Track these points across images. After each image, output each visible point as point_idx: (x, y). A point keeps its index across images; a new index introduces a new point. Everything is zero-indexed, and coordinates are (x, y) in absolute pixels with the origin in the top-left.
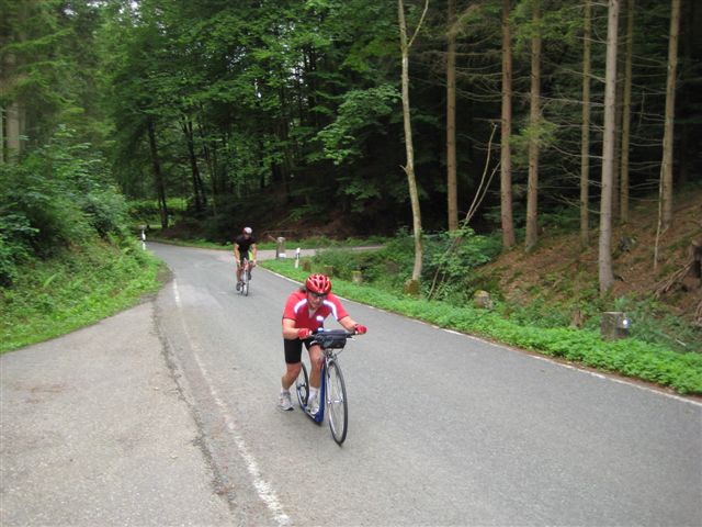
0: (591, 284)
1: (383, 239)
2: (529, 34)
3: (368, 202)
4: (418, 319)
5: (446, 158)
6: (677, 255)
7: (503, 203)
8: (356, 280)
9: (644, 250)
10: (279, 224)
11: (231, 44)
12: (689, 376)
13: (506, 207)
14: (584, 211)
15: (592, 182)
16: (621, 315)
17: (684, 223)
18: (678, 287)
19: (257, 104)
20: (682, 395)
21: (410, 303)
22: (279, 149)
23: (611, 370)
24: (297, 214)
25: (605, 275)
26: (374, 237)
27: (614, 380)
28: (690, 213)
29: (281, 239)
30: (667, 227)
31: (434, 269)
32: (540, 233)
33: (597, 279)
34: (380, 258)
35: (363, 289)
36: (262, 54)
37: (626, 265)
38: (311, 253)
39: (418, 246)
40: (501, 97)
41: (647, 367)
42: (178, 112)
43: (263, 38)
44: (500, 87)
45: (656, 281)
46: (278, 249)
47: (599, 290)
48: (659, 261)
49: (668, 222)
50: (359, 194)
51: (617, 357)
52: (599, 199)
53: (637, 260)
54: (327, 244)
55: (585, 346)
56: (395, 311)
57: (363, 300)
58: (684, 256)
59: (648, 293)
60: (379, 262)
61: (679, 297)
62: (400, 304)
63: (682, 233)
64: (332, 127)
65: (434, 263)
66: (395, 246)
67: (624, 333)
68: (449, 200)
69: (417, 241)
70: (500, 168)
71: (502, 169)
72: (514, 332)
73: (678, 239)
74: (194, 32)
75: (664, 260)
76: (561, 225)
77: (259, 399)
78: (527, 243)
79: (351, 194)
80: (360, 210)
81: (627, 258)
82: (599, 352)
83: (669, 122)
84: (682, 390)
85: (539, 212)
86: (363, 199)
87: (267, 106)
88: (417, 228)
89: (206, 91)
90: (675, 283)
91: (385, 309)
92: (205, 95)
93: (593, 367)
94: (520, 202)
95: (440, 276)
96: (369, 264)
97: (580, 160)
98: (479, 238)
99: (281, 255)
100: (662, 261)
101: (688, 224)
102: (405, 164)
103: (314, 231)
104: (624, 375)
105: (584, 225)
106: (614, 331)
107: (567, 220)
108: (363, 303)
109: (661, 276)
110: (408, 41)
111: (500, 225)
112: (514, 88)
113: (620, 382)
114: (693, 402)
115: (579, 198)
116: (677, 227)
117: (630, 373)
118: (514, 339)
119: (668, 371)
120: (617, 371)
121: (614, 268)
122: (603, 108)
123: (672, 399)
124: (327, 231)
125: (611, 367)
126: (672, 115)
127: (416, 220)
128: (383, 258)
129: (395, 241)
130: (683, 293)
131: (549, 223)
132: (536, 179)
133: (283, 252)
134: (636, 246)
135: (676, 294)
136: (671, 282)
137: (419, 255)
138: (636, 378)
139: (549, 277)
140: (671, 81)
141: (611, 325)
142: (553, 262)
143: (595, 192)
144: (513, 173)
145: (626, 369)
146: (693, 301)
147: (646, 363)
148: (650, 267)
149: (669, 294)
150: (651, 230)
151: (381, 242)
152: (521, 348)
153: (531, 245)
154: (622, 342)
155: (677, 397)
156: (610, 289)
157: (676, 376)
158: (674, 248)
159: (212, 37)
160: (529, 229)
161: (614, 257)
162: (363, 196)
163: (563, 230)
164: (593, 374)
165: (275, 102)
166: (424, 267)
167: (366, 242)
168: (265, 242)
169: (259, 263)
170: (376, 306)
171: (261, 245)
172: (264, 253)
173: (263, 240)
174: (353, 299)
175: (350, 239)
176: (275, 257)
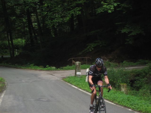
1: (147, 61)
8: (123, 90)
10: (80, 54)
22: (78, 5)
24: (91, 46)
26: (140, 60)
29: (78, 63)
34: (144, 74)
35: (126, 97)
46: (77, 69)
60: (144, 77)
79: (125, 33)
80: (131, 42)
91: (139, 111)
96: (137, 78)
99: (78, 73)
108: (125, 106)
124: (111, 57)
128: (146, 74)
151: (145, 64)
162: (133, 34)
167: (135, 64)
168: (71, 65)
169: (63, 78)
170: (133, 109)
171: (68, 67)
172: (69, 73)
173: (70, 63)
174: (119, 103)
175: (124, 62)
176: (74, 75)
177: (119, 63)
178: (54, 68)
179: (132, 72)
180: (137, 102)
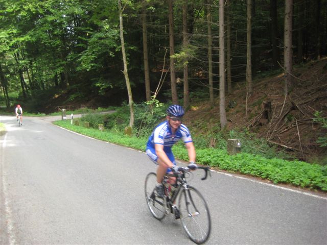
0: (216, 124)
1: (115, 107)
2: (181, 2)
3: (107, 90)
4: (131, 147)
5: (144, 67)
6: (256, 108)
7: (172, 88)
8: (101, 128)
9: (240, 107)
10: (64, 103)
11: (34, 13)
12: (277, 173)
13: (173, 89)
14: (211, 89)
15: (215, 75)
16: (237, 140)
17: (258, 93)
18: (258, 124)
19: (49, 43)
20: (275, 184)
21: (127, 139)
22: (61, 65)
23: (235, 171)
24: (72, 97)
25: (223, 120)
26: (111, 107)
27: (237, 177)
28: (260, 88)
29: (63, 110)
30: (250, 95)
31: (140, 121)
32: (190, 101)
33: (219, 121)
34: (114, 117)
35: (104, 133)
36: (50, 18)
37: (232, 114)
38: (80, 116)
39: (131, 110)
40: (169, 36)
41: (254, 168)
42: (8, 48)
43: (51, 10)
44: (168, 31)
45: (247, 121)
46: (63, 115)
47: (220, 127)
48: (248, 112)
49: (251, 93)
50: (102, 86)
51: (237, 163)
52: (219, 83)
53: (237, 112)
54: (88, 111)
55: (220, 159)
56: (119, 144)
57: (103, 139)
58: (260, 109)
59: (244, 128)
60: (114, 119)
61: (258, 128)
62: (122, 140)
63: (257, 98)
64: (85, 52)
65: (139, 118)
66: (121, 110)
67: (239, 150)
68: (146, 87)
69: (131, 107)
70: (170, 70)
71: (171, 71)
72: (181, 152)
73: (256, 100)
74: (14, 7)
75: (250, 111)
76: (200, 97)
77: (34, 205)
78: (185, 106)
79: (98, 86)
80: (102, 94)
81: (233, 111)
82: (227, 161)
83: (249, 45)
84: (275, 182)
85: (190, 91)
86: (104, 89)
87: (55, 44)
88: (131, 101)
89: (23, 37)
90: (256, 122)
91: (115, 143)
92: (22, 39)
93: (225, 170)
94: (180, 87)
95: (143, 124)
96: (109, 120)
97: (208, 64)
98: (161, 105)
99: (64, 118)
100: (249, 112)
101: (260, 93)
102: (123, 70)
103: (82, 105)
104: (242, 174)
105: (211, 96)
106: (234, 149)
107: (203, 94)
108: (103, 140)
109: (250, 119)
110: (122, 9)
111: (171, 98)
112: (174, 31)
113: (241, 178)
114: (282, 188)
115: (208, 83)
116: (255, 95)
117: (245, 172)
118: (182, 156)
119: (266, 170)
120: (238, 172)
121: (227, 116)
122: (218, 39)
123: (271, 187)
124: (89, 105)
125: (235, 169)
126: (250, 42)
127: (130, 97)
128: (116, 117)
129: (121, 109)
130: (260, 126)
131: (195, 96)
132: (187, 75)
133: (65, 116)
134: (237, 104)
135: (257, 127)
136: (254, 121)
137: (132, 114)
138: (249, 175)
139: (196, 122)
140: (249, 26)
141: (232, 146)
142: (197, 115)
143: (216, 80)
144: (176, 73)
145: (243, 170)
146: (265, 130)
147: (253, 166)
148: (244, 114)
149: (254, 127)
150: (242, 97)
151: (115, 109)
152: (186, 161)
153: (186, 107)
154: (239, 155)
155: (273, 185)
156: (226, 126)
157: (271, 173)
158: (254, 105)
159: (24, 9)
160: (185, 99)
161: (227, 111)
162: (104, 87)
163: (201, 99)
164: (226, 174)
165: (58, 42)
166: (134, 120)
167: (107, 109)
168: (57, 112)
169: (53, 122)
170: (109, 142)
171: (55, 113)
172: (56, 117)
173: (57, 111)
174: (98, 138)
175: (99, 108)
176: (61, 119)
177: (95, 109)
178: (44, 114)
179: (105, 116)
180: (111, 136)
